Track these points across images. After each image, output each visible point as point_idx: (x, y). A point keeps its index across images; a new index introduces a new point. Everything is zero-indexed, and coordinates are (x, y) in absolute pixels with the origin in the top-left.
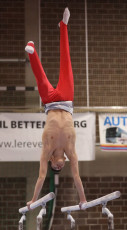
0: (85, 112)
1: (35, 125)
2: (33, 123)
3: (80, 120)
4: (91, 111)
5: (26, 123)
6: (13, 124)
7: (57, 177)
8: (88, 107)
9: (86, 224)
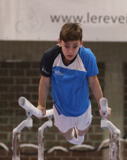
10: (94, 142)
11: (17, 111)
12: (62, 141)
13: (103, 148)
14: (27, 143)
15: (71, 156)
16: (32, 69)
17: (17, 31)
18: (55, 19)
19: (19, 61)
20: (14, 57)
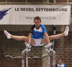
0: (66, 5)
1: (46, 10)
2: (45, 9)
3: (64, 8)
4: (69, 4)
5: (42, 9)
6: (37, 10)
7: (55, 31)
8: (68, 3)
9: (67, 51)
10: (40, 56)
11: (16, 46)
12: (30, 56)
13: (42, 58)
14: (19, 56)
15: (32, 60)
16: (20, 33)
17: (16, 22)
18: (27, 18)
19: (16, 31)
20: (15, 30)
